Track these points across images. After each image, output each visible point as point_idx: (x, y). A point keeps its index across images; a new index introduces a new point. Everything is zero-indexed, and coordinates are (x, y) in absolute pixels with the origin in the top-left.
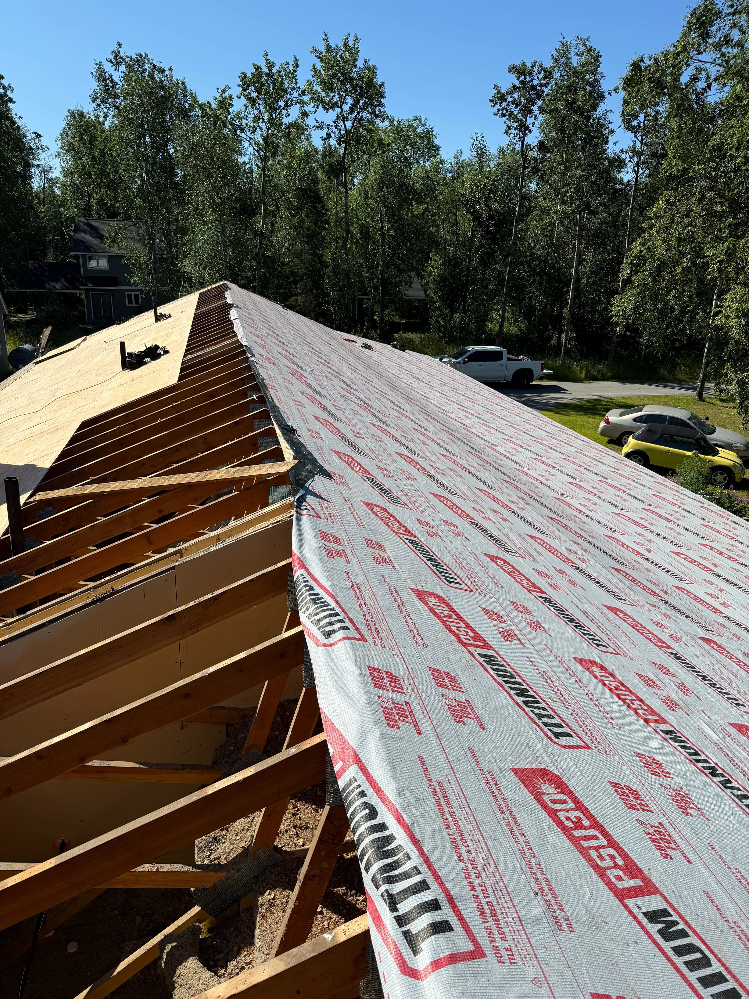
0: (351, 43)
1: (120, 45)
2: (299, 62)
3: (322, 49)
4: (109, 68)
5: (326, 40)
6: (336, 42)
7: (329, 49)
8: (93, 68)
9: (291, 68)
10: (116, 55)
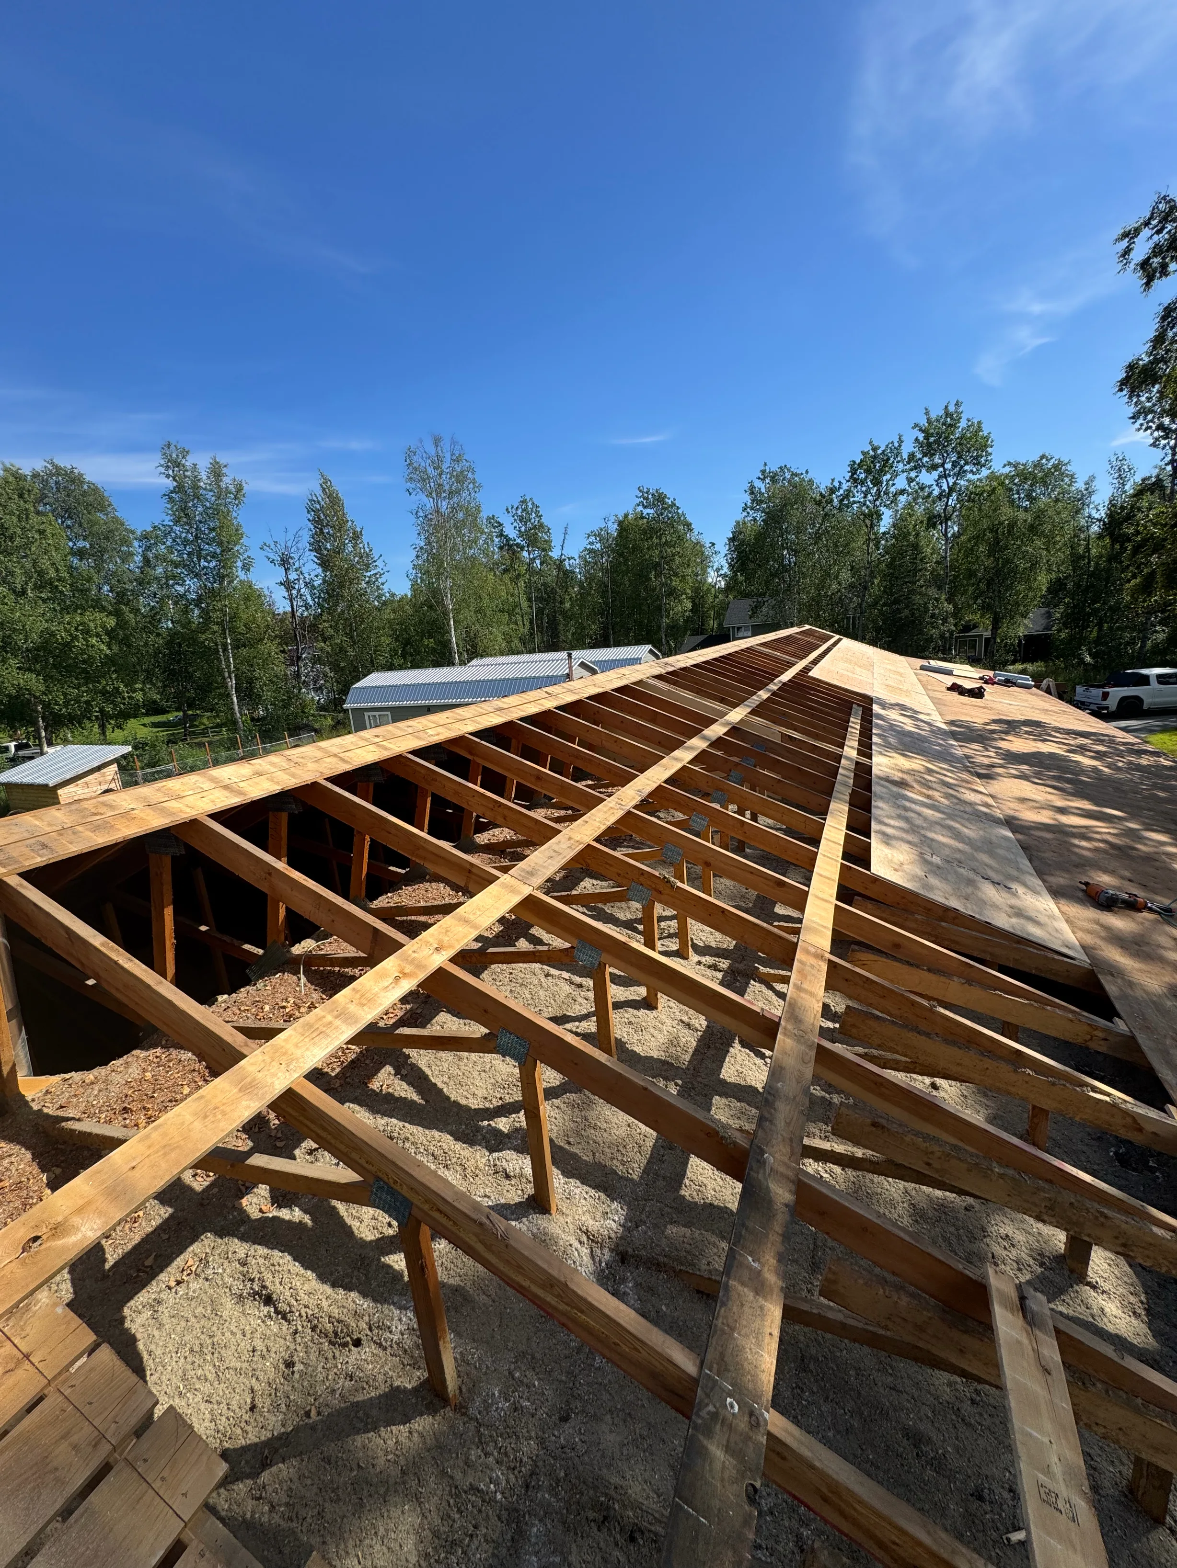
0: (952, 409)
1: (765, 464)
2: (903, 438)
3: (923, 422)
4: (758, 484)
5: (927, 413)
6: (937, 412)
7: (929, 421)
8: (747, 486)
9: (896, 445)
10: (763, 472)
